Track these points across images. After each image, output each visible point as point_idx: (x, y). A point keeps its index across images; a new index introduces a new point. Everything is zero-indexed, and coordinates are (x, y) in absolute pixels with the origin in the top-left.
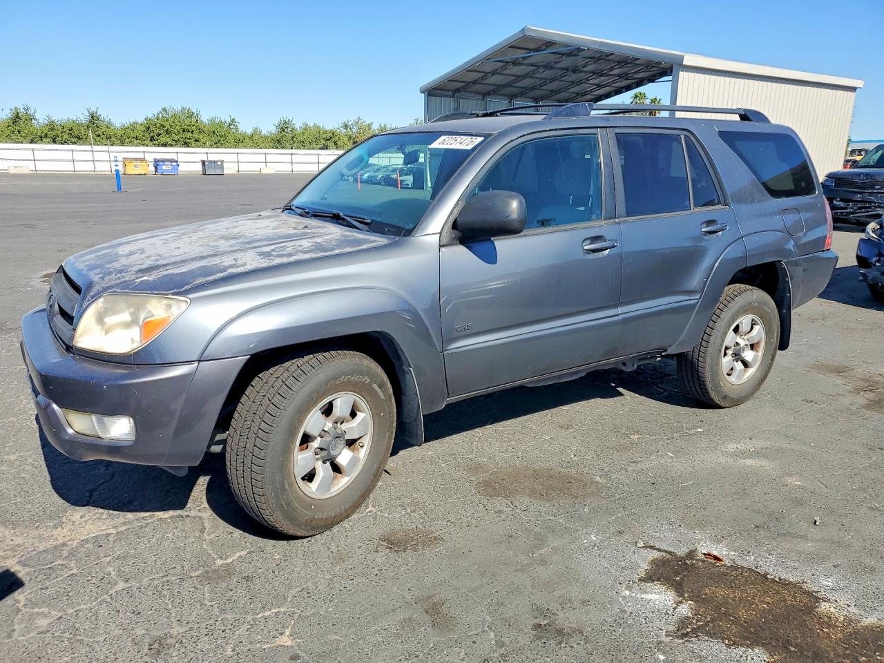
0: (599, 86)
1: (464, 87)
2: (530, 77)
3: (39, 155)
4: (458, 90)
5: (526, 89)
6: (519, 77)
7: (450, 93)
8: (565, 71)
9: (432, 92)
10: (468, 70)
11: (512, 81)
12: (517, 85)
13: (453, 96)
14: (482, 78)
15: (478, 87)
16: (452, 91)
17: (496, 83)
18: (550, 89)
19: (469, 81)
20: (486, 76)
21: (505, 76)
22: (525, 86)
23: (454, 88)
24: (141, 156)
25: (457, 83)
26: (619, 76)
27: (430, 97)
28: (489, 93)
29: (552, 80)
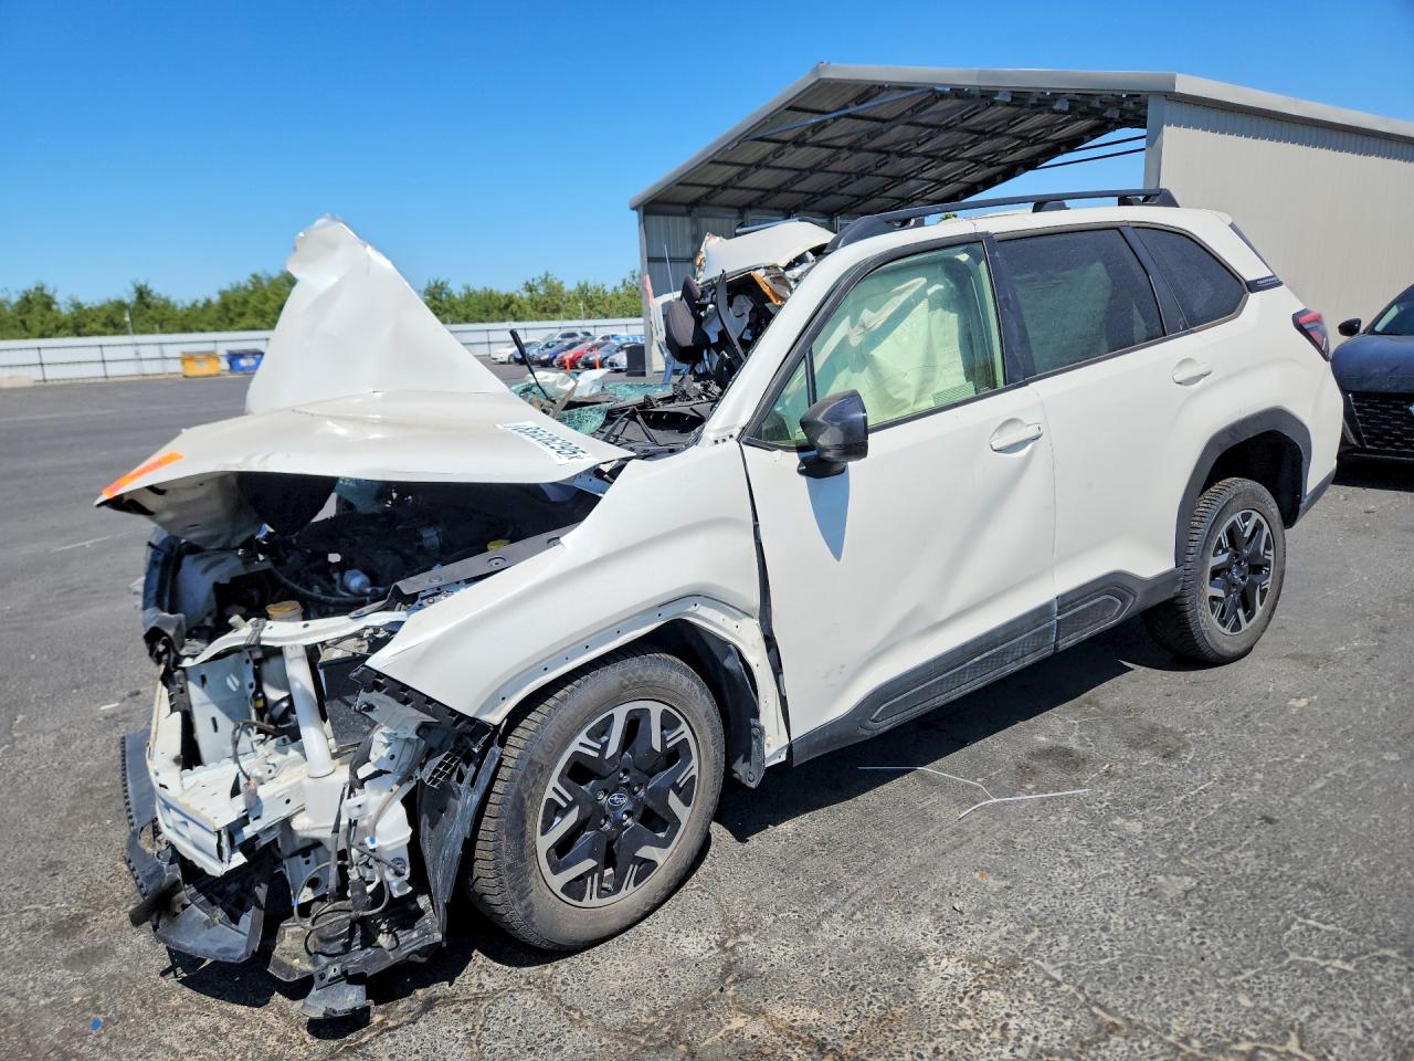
0: (940, 182)
1: (707, 196)
2: (822, 171)
3: (47, 356)
4: (696, 203)
5: (815, 194)
6: (801, 173)
7: (683, 209)
8: (884, 156)
9: (652, 208)
10: (713, 162)
11: (790, 180)
12: (797, 187)
13: (688, 213)
14: (740, 176)
15: (730, 195)
16: (687, 205)
17: (763, 186)
18: (855, 192)
19: (715, 183)
20: (747, 170)
21: (777, 171)
22: (814, 190)
23: (688, 201)
24: (209, 347)
25: (695, 189)
26: (976, 160)
27: (648, 217)
28: (749, 206)
29: (860, 175)
